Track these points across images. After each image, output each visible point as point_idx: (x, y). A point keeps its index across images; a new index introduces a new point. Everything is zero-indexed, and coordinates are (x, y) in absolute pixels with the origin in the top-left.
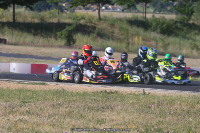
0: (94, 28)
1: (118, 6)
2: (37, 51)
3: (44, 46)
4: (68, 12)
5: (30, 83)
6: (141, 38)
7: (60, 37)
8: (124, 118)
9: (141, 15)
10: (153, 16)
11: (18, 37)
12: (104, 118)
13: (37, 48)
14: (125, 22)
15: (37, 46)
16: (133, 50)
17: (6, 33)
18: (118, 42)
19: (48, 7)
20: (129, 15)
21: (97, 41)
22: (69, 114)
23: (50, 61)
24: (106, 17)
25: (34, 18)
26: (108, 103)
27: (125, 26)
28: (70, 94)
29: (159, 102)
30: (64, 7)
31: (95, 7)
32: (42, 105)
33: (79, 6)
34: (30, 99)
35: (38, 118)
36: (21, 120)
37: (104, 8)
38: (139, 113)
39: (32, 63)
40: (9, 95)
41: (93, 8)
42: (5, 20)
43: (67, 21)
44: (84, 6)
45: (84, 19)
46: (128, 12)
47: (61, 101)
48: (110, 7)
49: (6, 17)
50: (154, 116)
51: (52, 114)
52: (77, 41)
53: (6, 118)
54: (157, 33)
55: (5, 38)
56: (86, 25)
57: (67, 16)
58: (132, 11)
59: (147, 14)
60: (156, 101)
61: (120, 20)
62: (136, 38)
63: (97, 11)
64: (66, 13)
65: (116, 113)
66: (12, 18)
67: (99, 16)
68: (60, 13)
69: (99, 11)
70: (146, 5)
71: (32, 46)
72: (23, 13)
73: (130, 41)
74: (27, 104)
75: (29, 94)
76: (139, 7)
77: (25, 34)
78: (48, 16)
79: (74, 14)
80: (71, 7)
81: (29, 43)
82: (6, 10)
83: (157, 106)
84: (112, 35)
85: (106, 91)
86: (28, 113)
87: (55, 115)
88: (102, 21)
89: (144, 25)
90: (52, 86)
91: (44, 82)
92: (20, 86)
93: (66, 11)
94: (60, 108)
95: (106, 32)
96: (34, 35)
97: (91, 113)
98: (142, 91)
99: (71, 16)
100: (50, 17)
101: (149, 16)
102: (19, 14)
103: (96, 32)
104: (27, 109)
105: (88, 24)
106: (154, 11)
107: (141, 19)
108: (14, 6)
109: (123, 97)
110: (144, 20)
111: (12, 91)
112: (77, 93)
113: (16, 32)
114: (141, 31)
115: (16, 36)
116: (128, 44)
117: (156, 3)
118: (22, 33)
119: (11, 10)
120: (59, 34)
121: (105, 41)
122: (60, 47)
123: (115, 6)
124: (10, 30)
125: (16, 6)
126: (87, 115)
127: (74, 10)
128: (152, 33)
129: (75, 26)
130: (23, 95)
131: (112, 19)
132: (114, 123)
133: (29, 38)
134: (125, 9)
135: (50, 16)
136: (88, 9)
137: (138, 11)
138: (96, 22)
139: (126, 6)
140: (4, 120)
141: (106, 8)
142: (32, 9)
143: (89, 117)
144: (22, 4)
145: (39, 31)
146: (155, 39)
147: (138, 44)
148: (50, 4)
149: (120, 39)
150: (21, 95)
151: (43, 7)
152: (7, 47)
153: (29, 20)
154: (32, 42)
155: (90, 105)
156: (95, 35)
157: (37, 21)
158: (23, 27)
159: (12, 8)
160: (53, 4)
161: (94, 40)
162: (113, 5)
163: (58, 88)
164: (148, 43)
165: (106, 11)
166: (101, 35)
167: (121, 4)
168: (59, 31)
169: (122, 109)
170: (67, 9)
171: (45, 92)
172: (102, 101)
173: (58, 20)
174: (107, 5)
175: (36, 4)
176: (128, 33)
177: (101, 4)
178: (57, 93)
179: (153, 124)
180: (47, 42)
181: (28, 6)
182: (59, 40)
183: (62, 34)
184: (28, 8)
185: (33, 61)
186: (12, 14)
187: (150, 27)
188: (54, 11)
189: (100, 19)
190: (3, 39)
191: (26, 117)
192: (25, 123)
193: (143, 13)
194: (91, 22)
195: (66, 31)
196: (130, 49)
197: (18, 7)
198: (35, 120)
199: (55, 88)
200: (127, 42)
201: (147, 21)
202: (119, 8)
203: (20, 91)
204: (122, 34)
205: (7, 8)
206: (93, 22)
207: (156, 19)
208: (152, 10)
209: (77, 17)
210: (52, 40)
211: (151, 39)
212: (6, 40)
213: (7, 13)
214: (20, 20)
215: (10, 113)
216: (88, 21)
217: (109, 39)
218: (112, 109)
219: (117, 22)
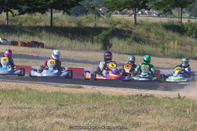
0: (131, 32)
1: (154, 11)
2: (74, 55)
3: (81, 50)
4: (105, 17)
5: (66, 86)
6: (176, 43)
7: (96, 41)
8: (159, 121)
9: (177, 19)
10: (189, 21)
11: (55, 42)
12: (140, 121)
13: (74, 52)
14: (161, 27)
15: (74, 50)
16: (168, 54)
17: (43, 37)
18: (154, 47)
19: (86, 12)
20: (165, 20)
21: (133, 46)
22: (105, 117)
23: (86, 65)
24: (142, 22)
25: (71, 22)
26: (143, 107)
27: (161, 30)
28: (106, 98)
29: (194, 106)
30: (101, 11)
31: (131, 11)
32: (78, 108)
33: (115, 11)
34: (67, 102)
35: (74, 121)
36: (57, 123)
37: (140, 13)
38: (174, 117)
39: (69, 66)
40: (46, 97)
41: (130, 13)
42: (42, 24)
43: (104, 25)
44: (120, 11)
45: (120, 23)
46: (164, 17)
47: (97, 104)
48: (146, 12)
49: (44, 22)
50: (189, 120)
51: (88, 117)
52: (114, 45)
53: (43, 121)
54: (193, 37)
55: (43, 41)
56: (122, 30)
57: (104, 21)
58: (168, 16)
59: (182, 19)
60: (191, 105)
61: (156, 24)
62: (172, 43)
63: (133, 15)
64: (103, 18)
65: (151, 117)
66: (50, 22)
67: (136, 20)
68: (96, 18)
69: (135, 16)
70: (181, 10)
71: (69, 50)
72: (61, 18)
73: (166, 45)
74: (63, 107)
75: (65, 97)
76: (175, 12)
77: (62, 38)
78: (85, 21)
79: (111, 18)
80: (108, 12)
81: (65, 47)
82: (44, 15)
83: (192, 110)
84: (148, 40)
85: (141, 95)
86: (65, 115)
87: (91, 118)
88: (138, 26)
89: (180, 29)
90: (88, 89)
91: (81, 86)
92: (57, 89)
93: (102, 15)
94: (96, 112)
95: (142, 36)
96: (71, 39)
97: (127, 116)
98: (177, 95)
99: (107, 21)
100: (87, 22)
101: (185, 21)
102: (57, 18)
103: (132, 36)
104: (64, 112)
105: (124, 29)
106: (190, 16)
107: (177, 24)
108: (52, 10)
109: (158, 101)
110: (180, 25)
111: (49, 94)
112: (113, 97)
113: (54, 36)
114: (176, 35)
115: (54, 40)
116: (164, 48)
117: (192, 8)
118: (60, 37)
119: (49, 14)
120: (95, 38)
121: (141, 45)
122: (97, 51)
123: (151, 11)
124: (48, 34)
125: (54, 10)
126: (122, 118)
127: (110, 14)
128: (188, 37)
129: (111, 30)
130: (60, 98)
131: (148, 24)
132: (149, 126)
133: (66, 42)
134: (161, 14)
135: (87, 20)
136: (124, 14)
137: (173, 15)
138: (132, 27)
139: (162, 11)
140: (40, 122)
141: (142, 13)
142: (69, 14)
143: (125, 120)
144: (59, 9)
145: (76, 35)
146: (190, 44)
147: (174, 48)
148: (87, 9)
149: (155, 43)
150: (58, 98)
151: (80, 11)
152: (44, 50)
153: (66, 24)
154: (69, 46)
155: (125, 108)
156: (131, 39)
157: (74, 25)
158: (60, 31)
159: (50, 13)
160: (90, 9)
161: (130, 44)
162: (149, 10)
163: (94, 92)
164: (183, 47)
165: (142, 15)
166: (137, 39)
167: (157, 9)
168: (95, 35)
169: (157, 113)
170: (103, 14)
171: (82, 95)
172: (138, 105)
173: (95, 24)
174: (143, 10)
175: (74, 8)
176: (164, 38)
177: (137, 9)
178: (93, 96)
179: (188, 127)
180: (84, 46)
181: (65, 11)
182: (96, 44)
183: (98, 39)
184: (65, 13)
185: (69, 64)
186: (50, 18)
187: (186, 32)
188: (91, 15)
189: (136, 24)
190: (41, 43)
191: (63, 120)
192: (61, 126)
193: (179, 18)
194: (127, 27)
195: (103, 35)
196: (166, 54)
197: (55, 12)
198: (72, 123)
199: (91, 91)
200: (162, 46)
201: (183, 25)
202: (155, 13)
203: (57, 94)
204: (158, 39)
205: (45, 13)
206: (130, 26)
207: (192, 24)
208: (188, 15)
209: (114, 22)
210: (89, 44)
211: (186, 43)
212: (43, 44)
213: (45, 17)
214: (57, 24)
215: (47, 116)
216: (125, 25)
217: (145, 43)
218: (147, 112)
219: (153, 27)
